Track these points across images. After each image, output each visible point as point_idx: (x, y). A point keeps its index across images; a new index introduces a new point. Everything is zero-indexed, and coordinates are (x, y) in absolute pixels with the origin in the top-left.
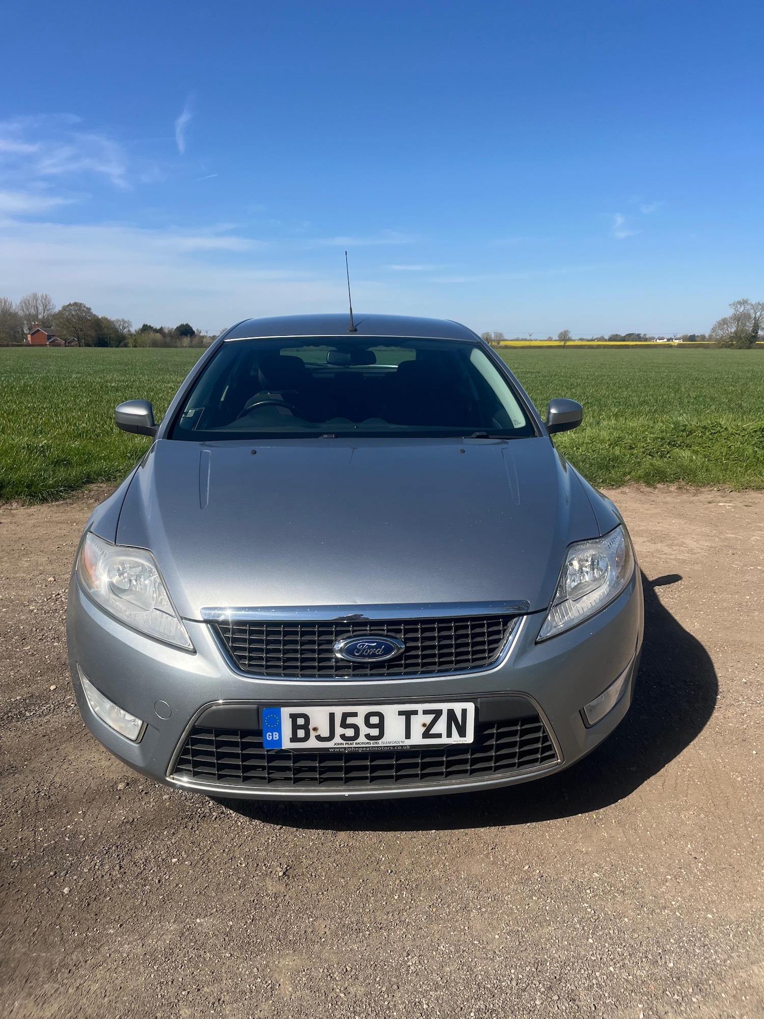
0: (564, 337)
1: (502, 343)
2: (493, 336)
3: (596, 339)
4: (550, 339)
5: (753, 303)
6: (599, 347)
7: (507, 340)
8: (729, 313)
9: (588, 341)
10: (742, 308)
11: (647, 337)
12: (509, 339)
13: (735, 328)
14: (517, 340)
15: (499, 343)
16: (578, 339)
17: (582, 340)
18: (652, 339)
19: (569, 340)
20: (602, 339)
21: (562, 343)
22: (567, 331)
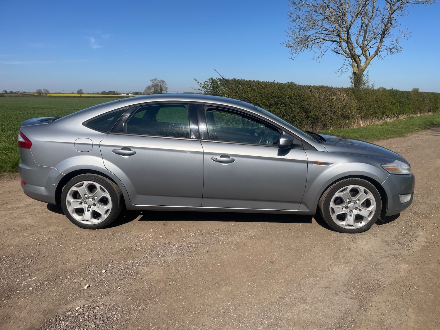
0: (80, 92)
1: (48, 95)
2: (43, 91)
3: (95, 93)
4: (73, 93)
5: (159, 80)
6: (98, 97)
7: (50, 93)
8: (150, 84)
9: (91, 94)
10: (155, 82)
11: (118, 93)
12: (52, 93)
13: (154, 90)
14: (56, 93)
15: (46, 95)
16: (86, 93)
17: (88, 94)
18: (120, 94)
19: (83, 93)
20: (98, 93)
21: (80, 95)
22: (82, 90)
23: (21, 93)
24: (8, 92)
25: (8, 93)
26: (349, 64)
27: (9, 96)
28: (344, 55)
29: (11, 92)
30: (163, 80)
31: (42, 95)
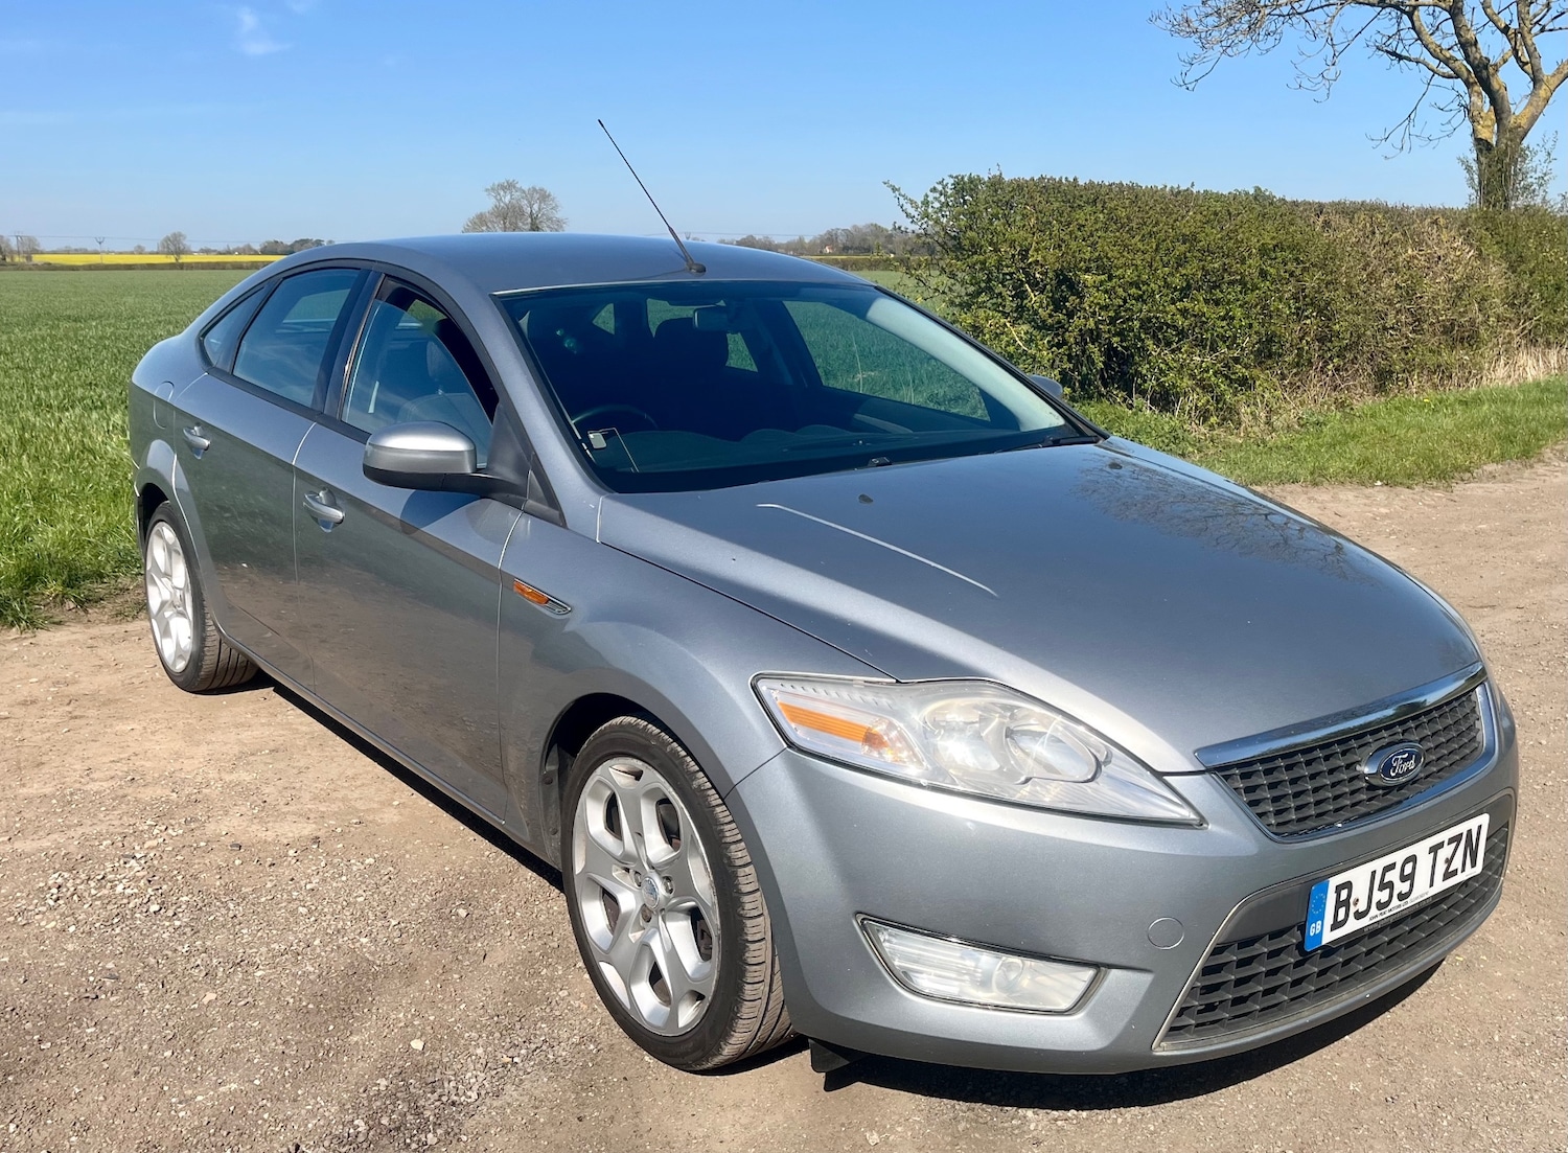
0: (174, 245)
1: (37, 259)
2: (13, 244)
4: (140, 250)
5: (525, 188)
7: (46, 252)
8: (487, 204)
9: (220, 253)
10: (508, 197)
12: (50, 249)
13: (503, 232)
14: (68, 252)
15: (29, 258)
16: (199, 249)
17: (207, 251)
19: (185, 251)
20: (248, 250)
21: (172, 259)
22: (180, 235)
26: (1455, 106)
28: (1427, 65)
30: (541, 190)
31: (8, 260)
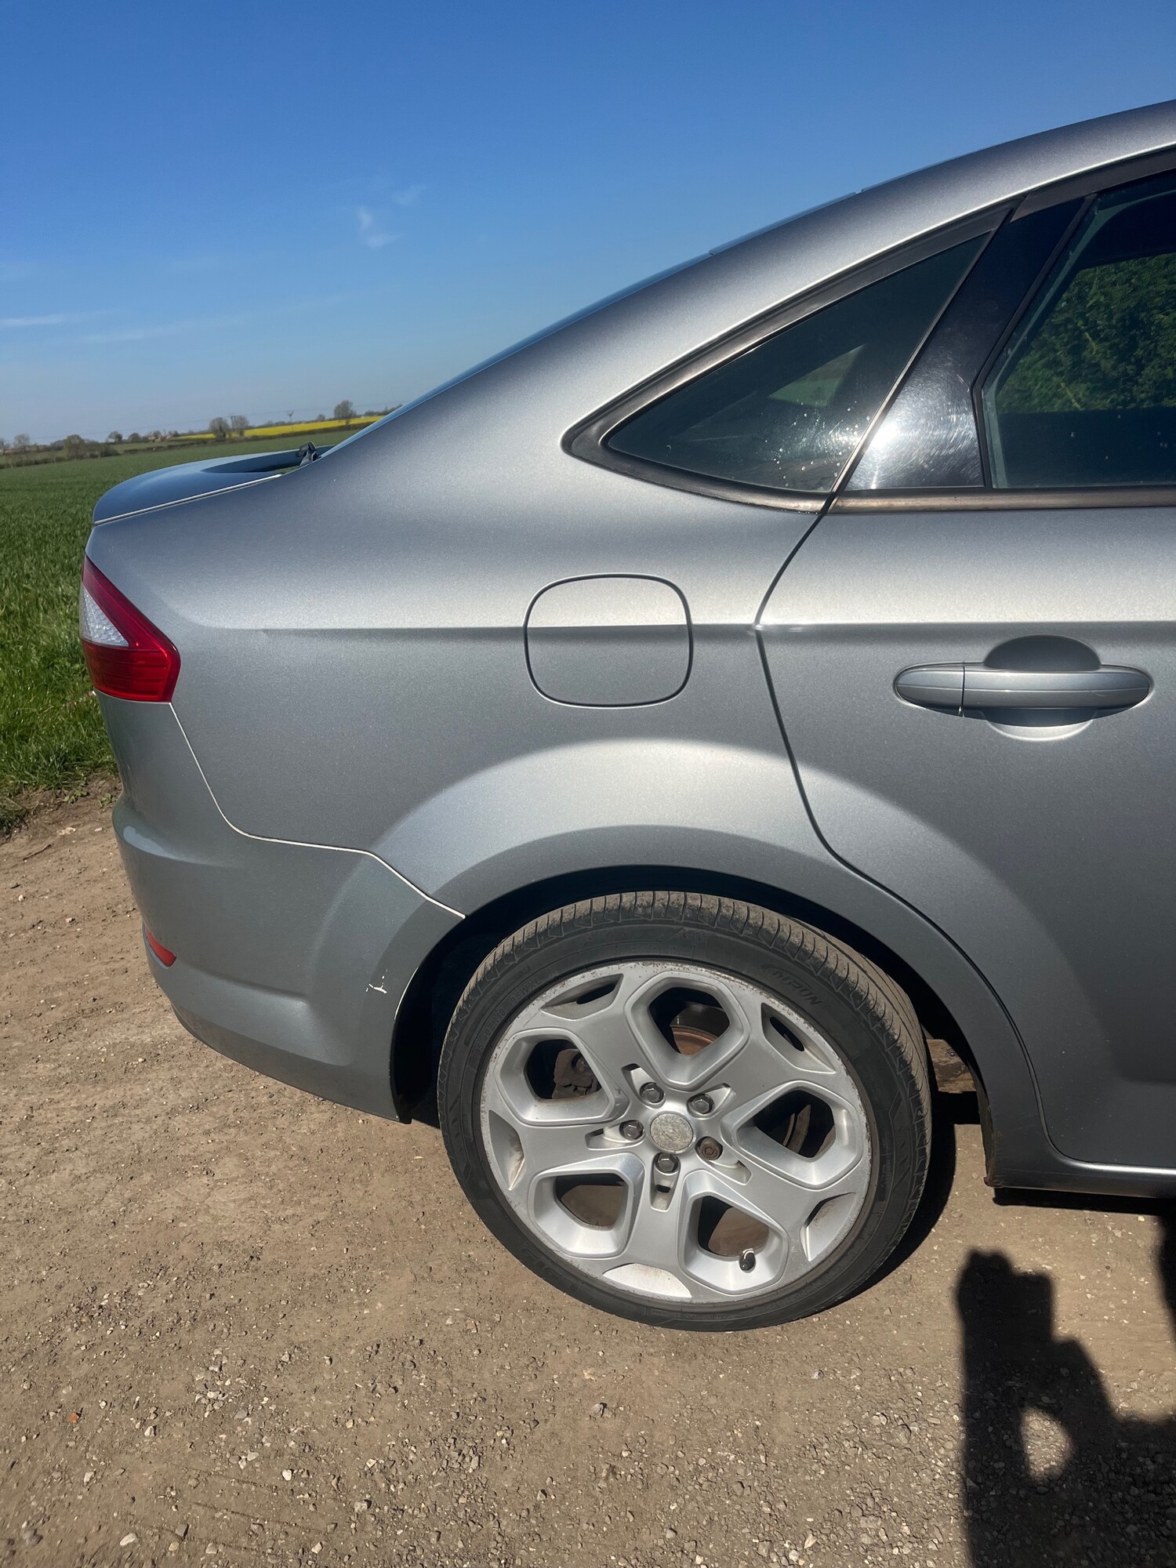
0: (344, 412)
1: (248, 433)
2: (230, 423)
4: (322, 419)
7: (252, 428)
12: (256, 425)
14: (270, 425)
15: (242, 433)
16: (364, 413)
19: (353, 415)
21: (343, 423)
22: (347, 402)
23: (163, 439)
24: (125, 437)
25: (126, 442)
27: (130, 451)
29: (135, 438)
31: (227, 436)
